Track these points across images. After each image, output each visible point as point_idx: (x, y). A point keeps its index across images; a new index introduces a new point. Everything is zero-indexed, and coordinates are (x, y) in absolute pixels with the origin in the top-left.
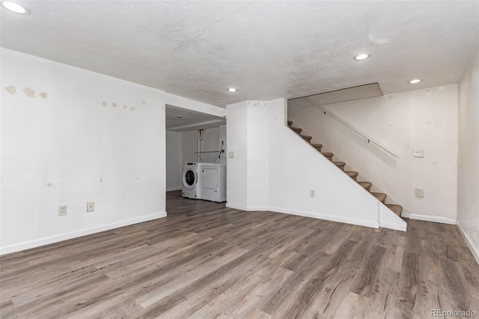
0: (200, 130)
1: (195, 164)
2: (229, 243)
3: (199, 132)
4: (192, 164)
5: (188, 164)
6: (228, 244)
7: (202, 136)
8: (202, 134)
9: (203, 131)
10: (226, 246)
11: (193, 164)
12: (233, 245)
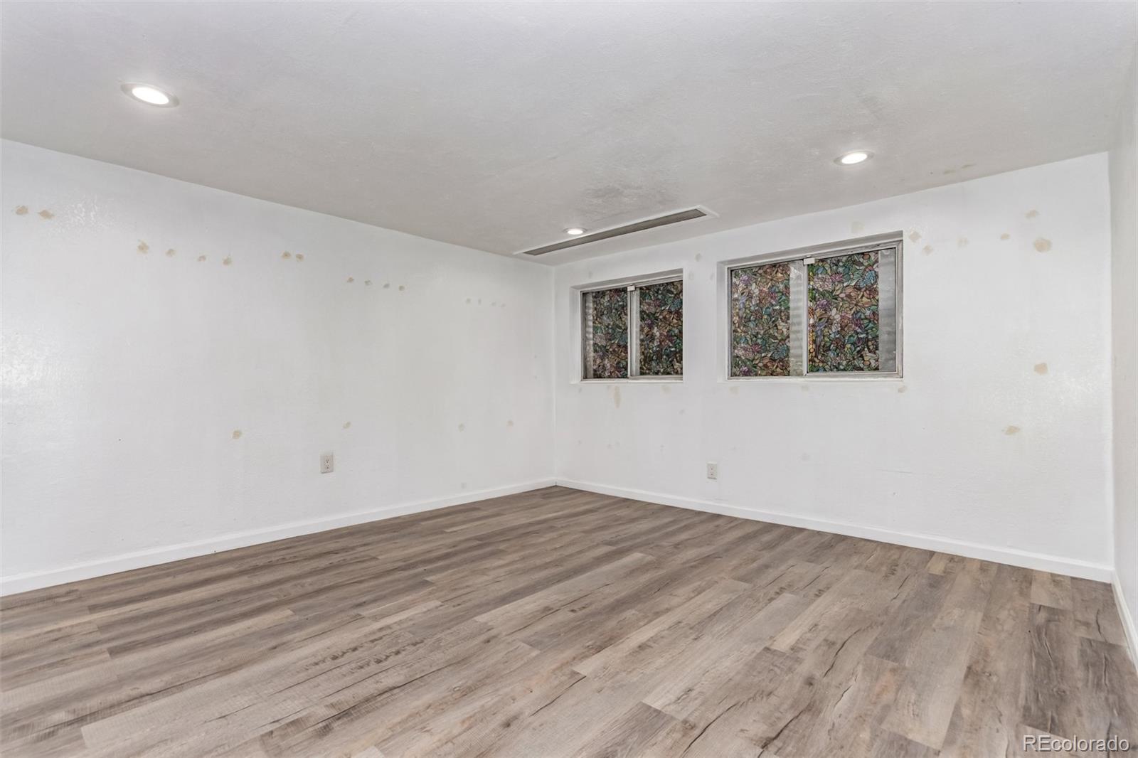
2: (523, 644)
6: (524, 642)
10: (532, 636)
12: (510, 639)
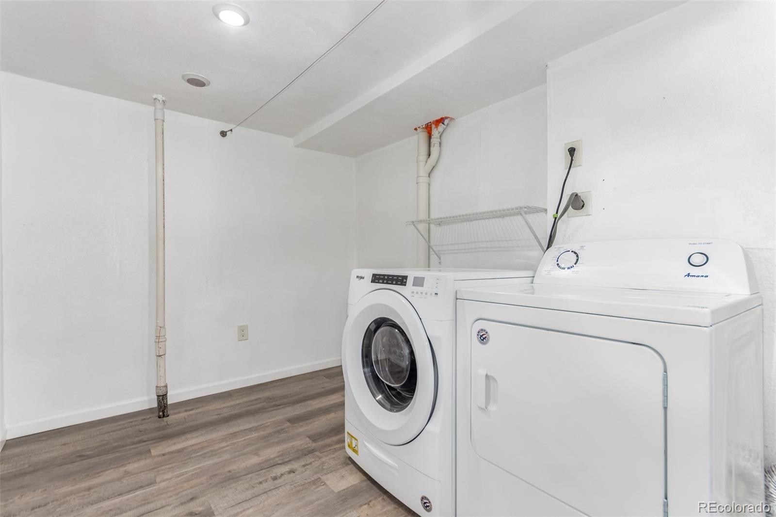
0: (428, 129)
1: (419, 282)
3: (423, 135)
4: (401, 280)
5: (376, 278)
7: (435, 150)
8: (435, 140)
9: (441, 127)
11: (410, 281)
